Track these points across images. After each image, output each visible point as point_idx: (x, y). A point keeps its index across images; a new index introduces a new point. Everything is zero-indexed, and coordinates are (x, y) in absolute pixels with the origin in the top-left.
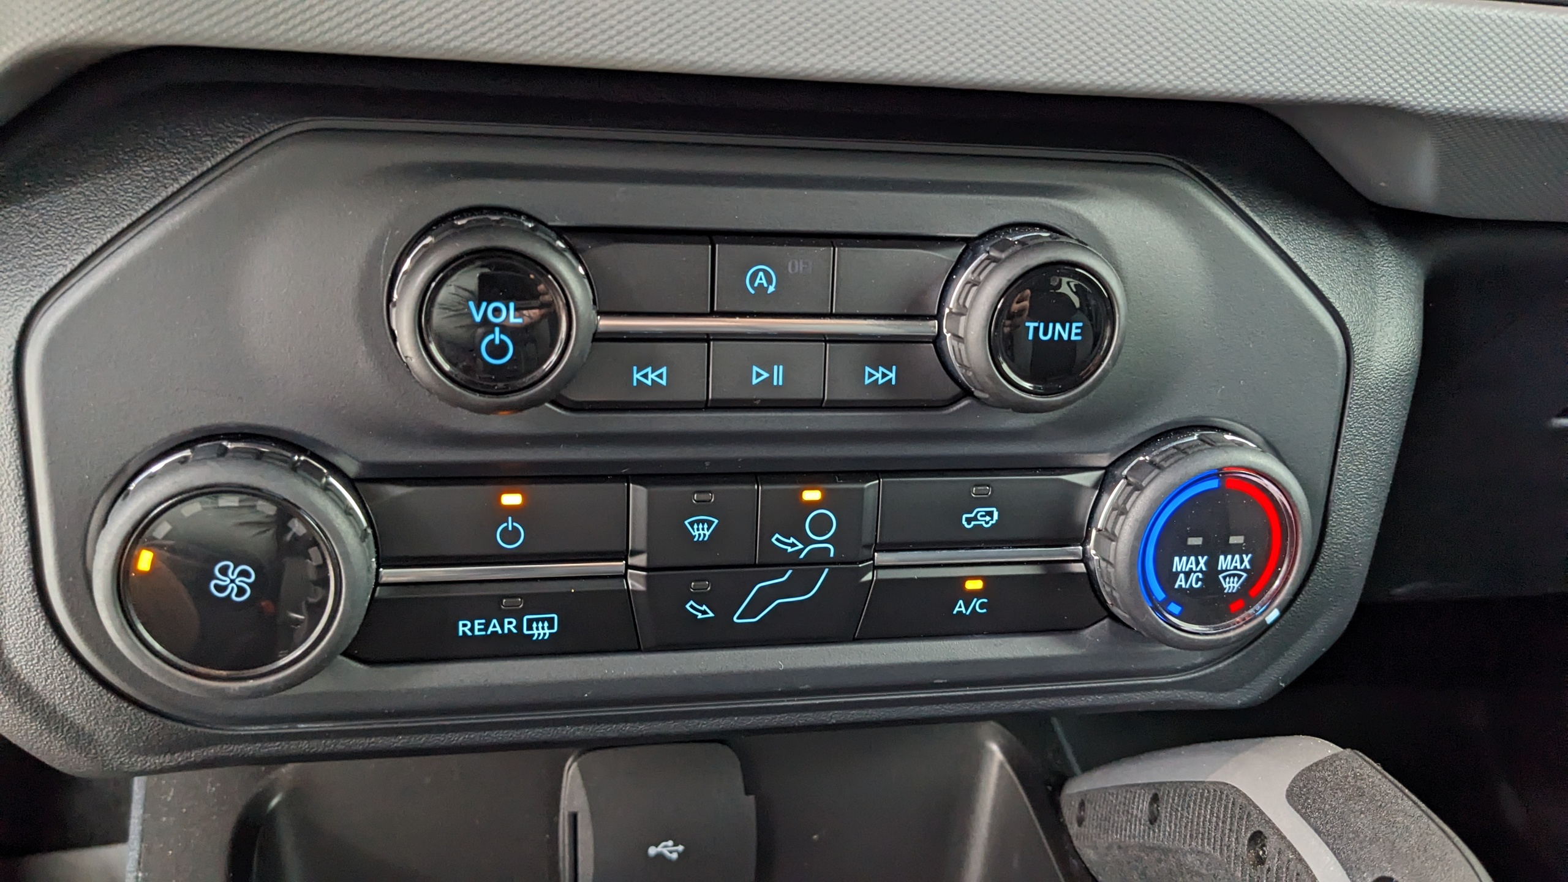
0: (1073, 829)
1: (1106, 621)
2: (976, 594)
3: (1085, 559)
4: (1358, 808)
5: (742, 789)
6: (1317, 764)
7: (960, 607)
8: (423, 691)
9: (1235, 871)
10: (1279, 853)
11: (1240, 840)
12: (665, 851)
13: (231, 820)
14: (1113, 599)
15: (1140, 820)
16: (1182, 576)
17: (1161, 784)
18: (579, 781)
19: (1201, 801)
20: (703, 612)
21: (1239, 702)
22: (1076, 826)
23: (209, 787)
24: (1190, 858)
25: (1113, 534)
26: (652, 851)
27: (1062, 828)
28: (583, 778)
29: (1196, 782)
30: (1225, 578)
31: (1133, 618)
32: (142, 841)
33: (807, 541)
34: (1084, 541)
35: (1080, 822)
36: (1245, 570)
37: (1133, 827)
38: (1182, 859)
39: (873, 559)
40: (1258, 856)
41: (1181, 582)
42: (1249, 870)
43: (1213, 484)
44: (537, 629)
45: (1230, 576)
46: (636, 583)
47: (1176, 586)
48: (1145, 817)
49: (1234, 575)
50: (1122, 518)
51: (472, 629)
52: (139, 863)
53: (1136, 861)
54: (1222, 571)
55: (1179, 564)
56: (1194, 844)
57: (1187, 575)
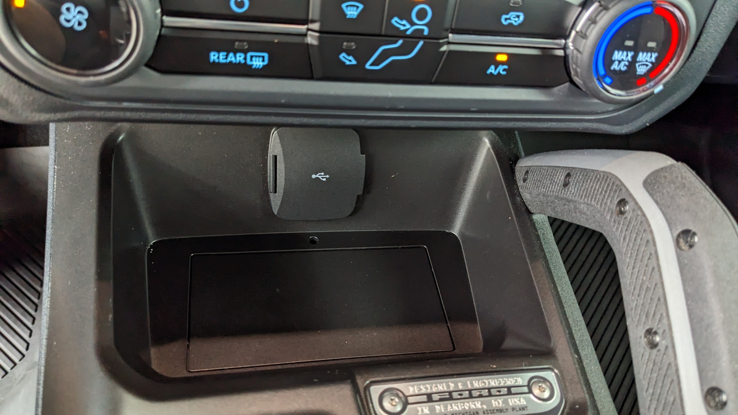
0: (520, 183)
1: (567, 84)
2: (502, 63)
3: (565, 48)
4: (681, 193)
5: (360, 152)
6: (662, 169)
7: (492, 70)
8: (192, 91)
9: (607, 216)
10: (633, 211)
11: (613, 201)
12: (320, 177)
13: (99, 145)
14: (576, 72)
15: (558, 184)
16: (617, 63)
17: (573, 168)
18: (278, 140)
19: (595, 180)
20: (348, 60)
21: (624, 131)
22: (522, 182)
23: (87, 127)
24: (582, 206)
25: (585, 35)
26: (314, 176)
27: (515, 182)
28: (280, 139)
29: (594, 170)
30: (639, 66)
31: (585, 83)
32: (56, 151)
33: (412, 24)
34: (566, 37)
35: (525, 180)
36: (652, 63)
37: (553, 187)
38: (577, 205)
39: (448, 37)
40: (620, 210)
41: (615, 66)
42: (615, 216)
43: (648, 10)
44: (256, 61)
45: (642, 65)
46: (312, 39)
47: (612, 68)
48: (561, 183)
49: (644, 65)
50: (592, 26)
51: (218, 58)
52: (55, 161)
53: (551, 203)
54: (639, 62)
55: (617, 55)
56: (586, 200)
57: (620, 62)
